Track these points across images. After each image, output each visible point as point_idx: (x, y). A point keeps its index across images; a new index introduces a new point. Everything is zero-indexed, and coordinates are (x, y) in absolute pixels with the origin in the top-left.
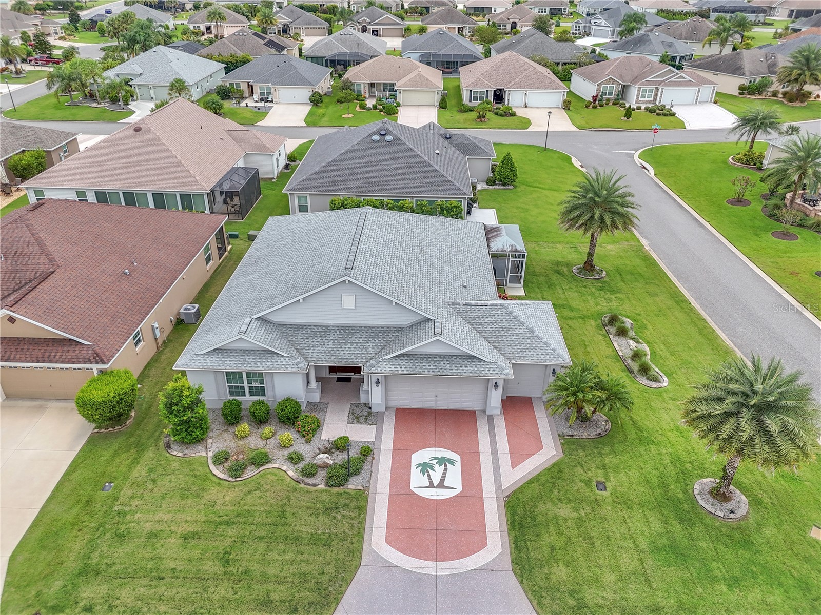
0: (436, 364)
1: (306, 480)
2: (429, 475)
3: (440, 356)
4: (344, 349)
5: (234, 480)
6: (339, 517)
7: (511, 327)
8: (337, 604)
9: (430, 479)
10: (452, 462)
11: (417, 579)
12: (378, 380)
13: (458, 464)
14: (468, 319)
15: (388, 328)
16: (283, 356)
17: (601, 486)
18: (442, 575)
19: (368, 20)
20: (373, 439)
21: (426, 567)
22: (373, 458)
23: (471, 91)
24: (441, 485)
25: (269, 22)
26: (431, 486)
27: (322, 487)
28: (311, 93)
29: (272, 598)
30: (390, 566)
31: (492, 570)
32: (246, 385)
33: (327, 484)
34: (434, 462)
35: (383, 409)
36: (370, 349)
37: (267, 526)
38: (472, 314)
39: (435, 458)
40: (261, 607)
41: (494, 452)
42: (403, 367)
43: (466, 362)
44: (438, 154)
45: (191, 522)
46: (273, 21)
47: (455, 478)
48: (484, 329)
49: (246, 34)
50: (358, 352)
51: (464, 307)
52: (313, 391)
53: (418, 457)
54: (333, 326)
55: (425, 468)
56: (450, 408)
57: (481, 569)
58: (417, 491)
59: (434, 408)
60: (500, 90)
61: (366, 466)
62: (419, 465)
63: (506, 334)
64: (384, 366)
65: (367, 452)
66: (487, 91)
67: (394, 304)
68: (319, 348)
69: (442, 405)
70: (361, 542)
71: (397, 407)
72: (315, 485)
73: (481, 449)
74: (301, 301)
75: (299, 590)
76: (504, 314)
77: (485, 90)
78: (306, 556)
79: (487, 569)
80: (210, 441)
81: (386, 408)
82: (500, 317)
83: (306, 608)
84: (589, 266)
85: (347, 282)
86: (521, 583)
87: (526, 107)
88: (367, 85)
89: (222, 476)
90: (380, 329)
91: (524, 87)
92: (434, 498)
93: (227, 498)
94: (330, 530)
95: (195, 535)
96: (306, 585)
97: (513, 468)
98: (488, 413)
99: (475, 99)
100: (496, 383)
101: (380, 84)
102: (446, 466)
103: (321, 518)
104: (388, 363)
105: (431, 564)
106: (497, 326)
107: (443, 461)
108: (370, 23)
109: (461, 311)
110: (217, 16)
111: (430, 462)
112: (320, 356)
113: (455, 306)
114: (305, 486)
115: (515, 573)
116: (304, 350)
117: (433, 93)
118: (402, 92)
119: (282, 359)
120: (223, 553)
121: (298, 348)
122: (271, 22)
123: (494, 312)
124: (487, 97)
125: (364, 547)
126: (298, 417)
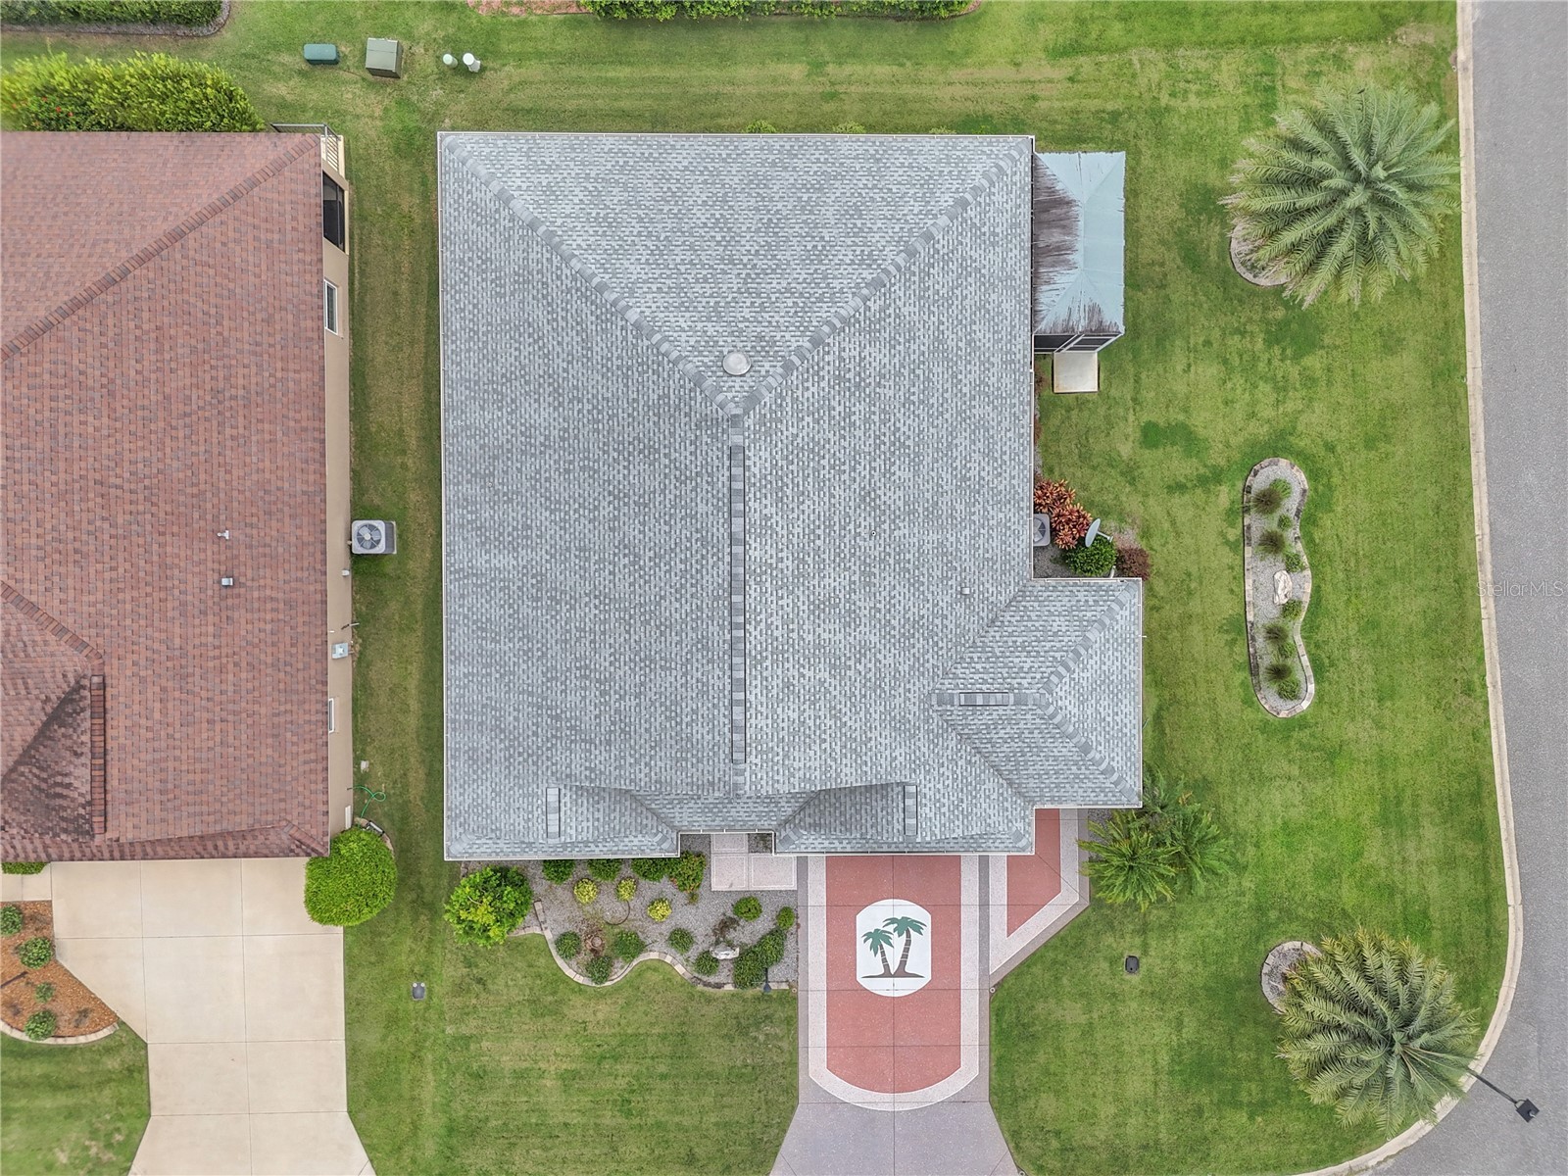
1: (704, 977)
2: (883, 953)
5: (600, 984)
6: (762, 1038)
7: (1047, 744)
9: (884, 960)
10: (918, 927)
11: (868, 1118)
13: (927, 931)
14: (966, 731)
17: (1132, 964)
18: (901, 1111)
20: (793, 886)
21: (881, 1102)
22: (798, 925)
24: (901, 972)
26: (887, 974)
27: (729, 987)
30: (835, 1103)
31: (964, 1103)
33: (735, 984)
34: (890, 928)
38: (976, 721)
39: (893, 921)
41: (984, 905)
48: (994, 749)
51: (961, 710)
55: (878, 939)
57: (950, 1102)
58: (866, 984)
61: (790, 944)
62: (868, 935)
63: (1034, 758)
64: (811, 841)
65: (788, 916)
72: (719, 986)
73: (964, 900)
76: (1038, 721)
79: (959, 1100)
80: (538, 906)
82: (1029, 726)
89: (580, 979)
92: (890, 994)
93: (600, 1016)
97: (1009, 935)
102: (909, 935)
105: (888, 1096)
106: (1020, 744)
107: (905, 926)
109: (953, 717)
111: (885, 929)
112: (695, 818)
113: (944, 707)
114: (706, 989)
115: (992, 1105)
123: (1019, 716)
125: (800, 1077)
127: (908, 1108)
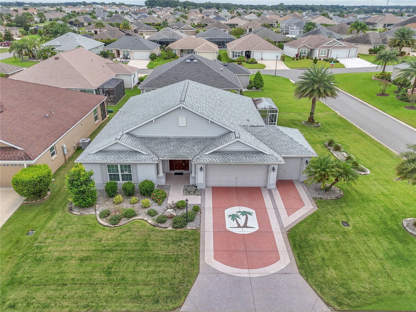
0: (237, 157)
1: (160, 225)
2: (237, 221)
3: (239, 152)
4: (180, 150)
5: (113, 226)
6: (183, 245)
7: (280, 137)
8: (186, 297)
9: (237, 223)
10: (250, 214)
11: (238, 280)
12: (201, 167)
13: (254, 214)
14: (253, 133)
15: (206, 138)
16: (143, 154)
17: (346, 224)
18: (253, 277)
19: (178, 27)
20: (200, 203)
21: (243, 273)
22: (201, 213)
23: (233, 52)
24: (245, 226)
25: (127, 28)
26: (239, 226)
27: (170, 228)
28: (150, 54)
29: (141, 294)
30: (218, 273)
31: (287, 273)
32: (120, 173)
33: (173, 227)
34: (239, 214)
35: (204, 187)
36: (196, 150)
37: (136, 252)
38: (255, 131)
39: (240, 212)
40: (134, 300)
41: (276, 208)
42: (217, 159)
43: (255, 155)
44: (222, 70)
45: (85, 250)
46: (129, 27)
47: (253, 222)
48: (263, 138)
49: (115, 30)
50: (189, 152)
51: (250, 127)
52: (161, 178)
53: (229, 212)
54: (173, 138)
55: (234, 217)
56: (245, 186)
57: (278, 273)
58: (230, 230)
59: (235, 186)
60: (248, 52)
61: (197, 217)
62: (230, 216)
63: (277, 141)
64: (205, 158)
65: (197, 209)
66: (242, 52)
67: (210, 122)
68: (165, 150)
69: (239, 184)
70: (198, 259)
71: (212, 186)
72: (165, 228)
73: (267, 206)
74: (154, 121)
75: (159, 289)
76: (274, 130)
77: (240, 51)
78: (162, 268)
79: (283, 273)
80: (97, 206)
81: (206, 187)
82: (272, 132)
83: (164, 300)
84: (311, 120)
85: (182, 108)
86: (307, 280)
87: (262, 60)
88: (179, 51)
89: (106, 224)
90: (201, 139)
91: (261, 50)
92: (242, 233)
93: (109, 236)
94: (177, 252)
95: (87, 258)
96: (164, 286)
97: (288, 216)
98: (268, 188)
99: (236, 56)
100: (273, 168)
101: (186, 50)
102: (247, 216)
103: (171, 246)
104: (207, 157)
105: (246, 271)
106: (271, 137)
107: (244, 213)
108: (178, 28)
109: (248, 129)
110: (100, 25)
111: (236, 214)
112: (166, 154)
113: (245, 127)
114: (160, 228)
115: (301, 274)
116: (156, 151)
117: (214, 53)
118: (198, 53)
119: (143, 156)
120: (107, 268)
121: (152, 150)
122: (128, 28)
123: (268, 129)
124: (242, 55)
125: (201, 262)
126: (153, 191)
127: (257, 276)
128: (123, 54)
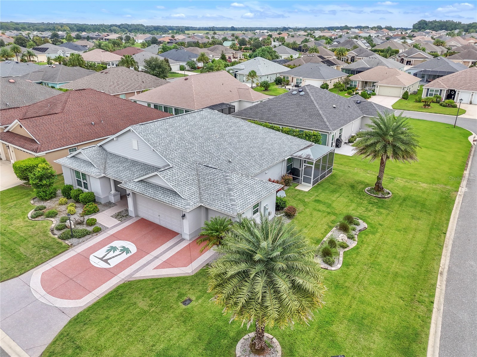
1: (55, 231)
2: (108, 253)
3: (162, 188)
4: (124, 172)
5: (31, 219)
7: (220, 184)
9: (106, 255)
10: (128, 252)
12: (129, 194)
13: (129, 255)
17: (188, 302)
18: (39, 301)
20: (110, 227)
21: (39, 293)
22: (97, 235)
23: (428, 89)
24: (107, 260)
25: (341, 54)
26: (102, 258)
27: (56, 236)
28: (323, 83)
30: (27, 284)
33: (59, 236)
34: (120, 248)
38: (205, 171)
39: (124, 247)
41: (156, 257)
42: (139, 188)
46: (344, 54)
47: (118, 260)
48: (204, 181)
49: (314, 56)
51: (204, 166)
53: (116, 243)
54: (129, 160)
55: (112, 249)
56: (167, 227)
57: (59, 309)
58: (91, 257)
59: (159, 224)
60: (451, 91)
61: (88, 237)
62: (111, 247)
63: (213, 188)
65: (98, 231)
66: (441, 90)
69: (163, 224)
70: (33, 267)
71: (142, 217)
72: (54, 234)
73: (152, 253)
74: (115, 139)
77: (439, 89)
79: (62, 310)
81: (135, 216)
84: (378, 188)
85: (132, 131)
87: (471, 103)
88: (361, 82)
89: (30, 215)
91: (472, 90)
92: (94, 264)
93: (18, 225)
94: (30, 255)
97: (154, 269)
98: (183, 237)
99: (431, 95)
100: (184, 215)
101: (371, 82)
102: (123, 253)
103: (34, 249)
106: (212, 182)
107: (125, 250)
108: (407, 56)
110: (314, 51)
111: (118, 248)
114: (51, 233)
117: (400, 89)
118: (378, 86)
119: (94, 169)
122: (342, 54)
124: (440, 94)
125: (30, 271)
127: (43, 301)
128: (296, 81)
